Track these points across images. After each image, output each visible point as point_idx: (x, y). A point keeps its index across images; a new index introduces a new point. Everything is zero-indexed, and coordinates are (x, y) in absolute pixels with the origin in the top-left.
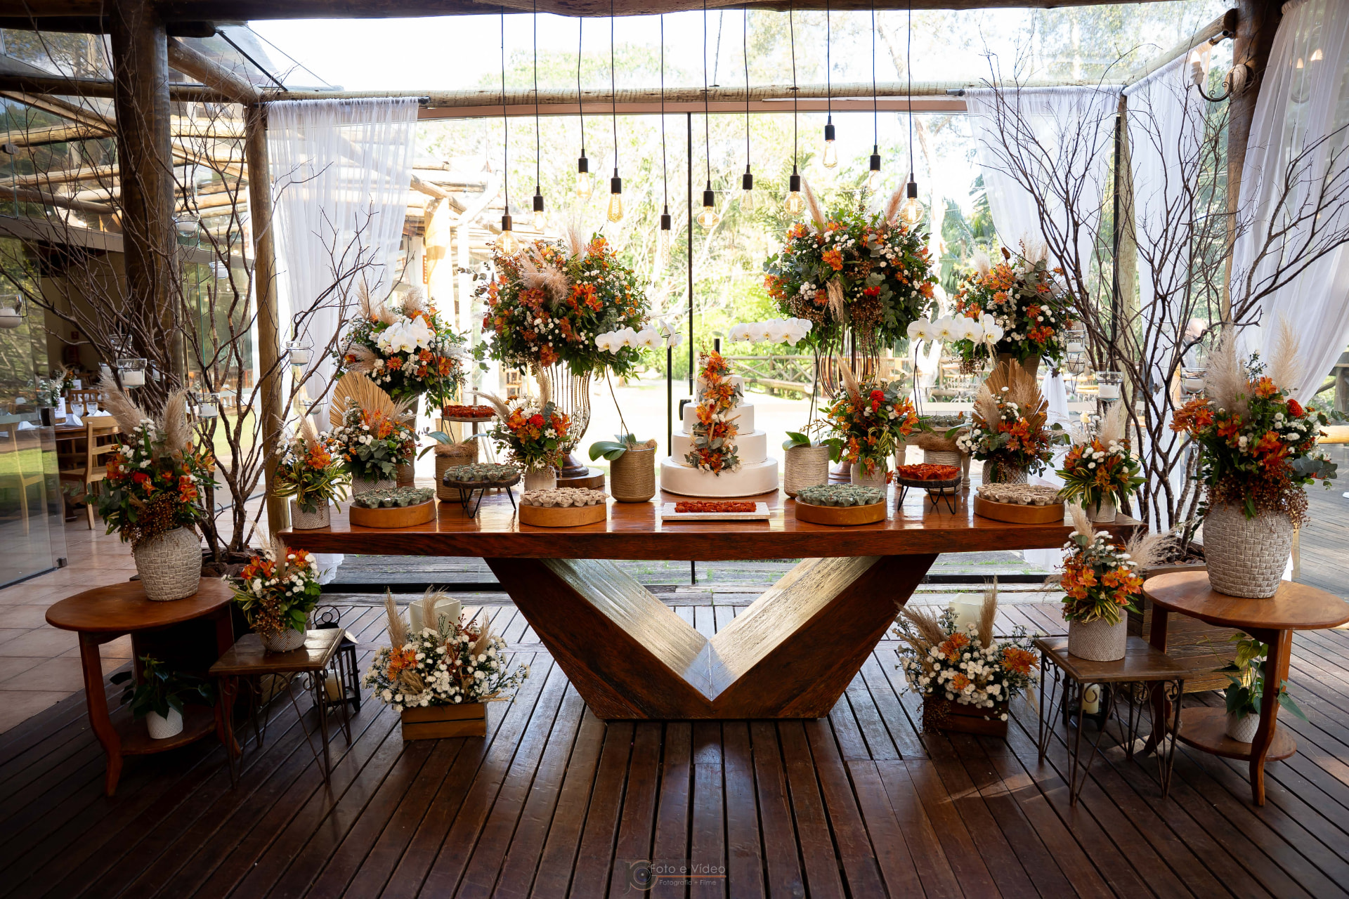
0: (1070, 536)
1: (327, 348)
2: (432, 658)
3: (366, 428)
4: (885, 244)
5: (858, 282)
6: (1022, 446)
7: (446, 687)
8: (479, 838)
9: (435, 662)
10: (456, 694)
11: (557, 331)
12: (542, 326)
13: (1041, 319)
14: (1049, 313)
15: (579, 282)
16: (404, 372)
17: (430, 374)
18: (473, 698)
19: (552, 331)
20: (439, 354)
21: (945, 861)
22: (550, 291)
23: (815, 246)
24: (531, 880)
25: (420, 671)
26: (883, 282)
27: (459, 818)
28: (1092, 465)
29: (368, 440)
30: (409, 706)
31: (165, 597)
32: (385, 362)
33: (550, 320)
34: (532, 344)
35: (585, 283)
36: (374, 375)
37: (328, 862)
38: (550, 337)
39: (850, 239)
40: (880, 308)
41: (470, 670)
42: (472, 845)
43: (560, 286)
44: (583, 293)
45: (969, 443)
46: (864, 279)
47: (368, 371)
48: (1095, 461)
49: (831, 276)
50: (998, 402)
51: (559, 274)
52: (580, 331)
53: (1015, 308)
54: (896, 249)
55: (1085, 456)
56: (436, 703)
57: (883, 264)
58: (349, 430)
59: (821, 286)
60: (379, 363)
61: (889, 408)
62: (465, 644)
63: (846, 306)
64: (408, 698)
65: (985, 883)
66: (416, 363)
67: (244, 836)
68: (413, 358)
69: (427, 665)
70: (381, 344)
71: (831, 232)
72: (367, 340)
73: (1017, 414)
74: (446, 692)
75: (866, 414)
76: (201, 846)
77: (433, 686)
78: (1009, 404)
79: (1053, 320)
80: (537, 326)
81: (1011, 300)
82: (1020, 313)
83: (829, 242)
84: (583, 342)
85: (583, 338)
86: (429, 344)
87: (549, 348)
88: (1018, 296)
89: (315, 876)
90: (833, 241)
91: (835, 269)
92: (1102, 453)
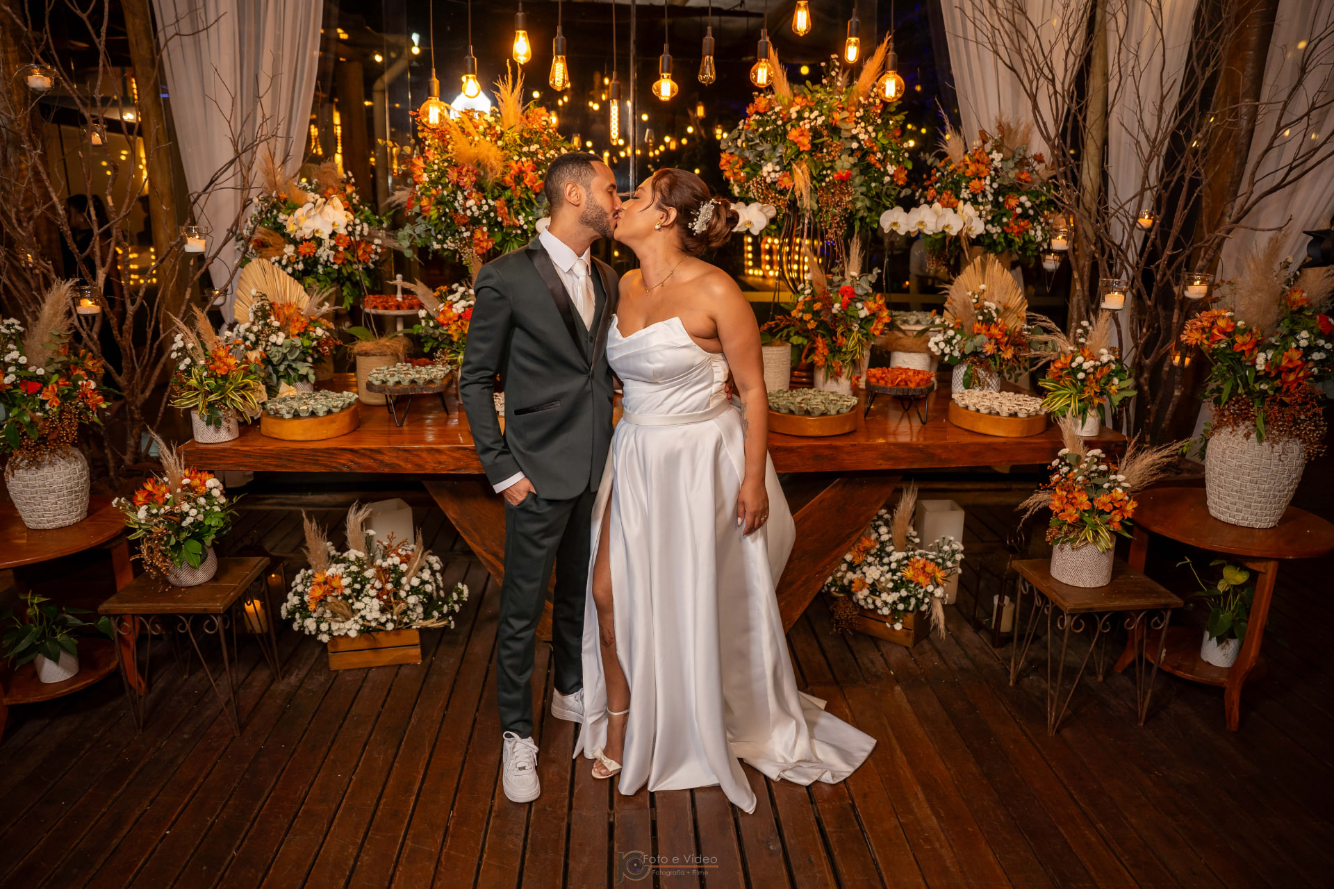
0: (1060, 454)
1: (230, 231)
2: (360, 583)
3: (276, 324)
4: (857, 123)
5: (828, 165)
6: (999, 350)
7: (377, 614)
8: (420, 789)
9: (363, 587)
10: (387, 621)
11: (492, 214)
12: (474, 208)
13: (1019, 210)
14: (1028, 204)
15: (516, 158)
16: (319, 258)
17: (349, 261)
18: (406, 624)
19: (487, 214)
20: (358, 238)
21: (925, 805)
22: (484, 169)
23: (780, 122)
24: (481, 841)
25: (346, 598)
26: (854, 165)
27: (396, 765)
28: (1081, 376)
29: (280, 339)
30: (335, 634)
31: (47, 526)
32: (296, 247)
33: (484, 202)
34: (463, 229)
35: (524, 159)
36: (284, 262)
37: (252, 825)
38: (484, 221)
39: (820, 116)
40: (849, 194)
41: (403, 594)
42: (414, 798)
43: (494, 163)
44: (521, 171)
45: (942, 345)
46: (833, 161)
47: (277, 258)
48: (1085, 371)
49: (797, 156)
50: (974, 301)
51: (494, 149)
52: (517, 214)
53: (990, 198)
54: (870, 129)
55: (1074, 365)
56: (366, 631)
57: (855, 145)
58: (255, 329)
59: (786, 168)
60: (289, 250)
61: (859, 305)
62: (395, 566)
63: (814, 190)
64: (335, 627)
65: (970, 829)
66: (332, 248)
67: (154, 794)
68: (328, 242)
69: (354, 590)
70: (290, 228)
71: (798, 108)
72: (275, 222)
73: (995, 315)
74: (376, 620)
75: (834, 311)
76: (104, 810)
77: (363, 613)
78: (987, 304)
79: (1031, 212)
80: (470, 208)
81: (988, 188)
82: (996, 203)
83: (796, 119)
84: (521, 227)
85: (522, 222)
86: (346, 228)
87: (483, 233)
88: (995, 185)
89: (238, 842)
90: (800, 117)
91: (802, 149)
92: (1092, 363)
